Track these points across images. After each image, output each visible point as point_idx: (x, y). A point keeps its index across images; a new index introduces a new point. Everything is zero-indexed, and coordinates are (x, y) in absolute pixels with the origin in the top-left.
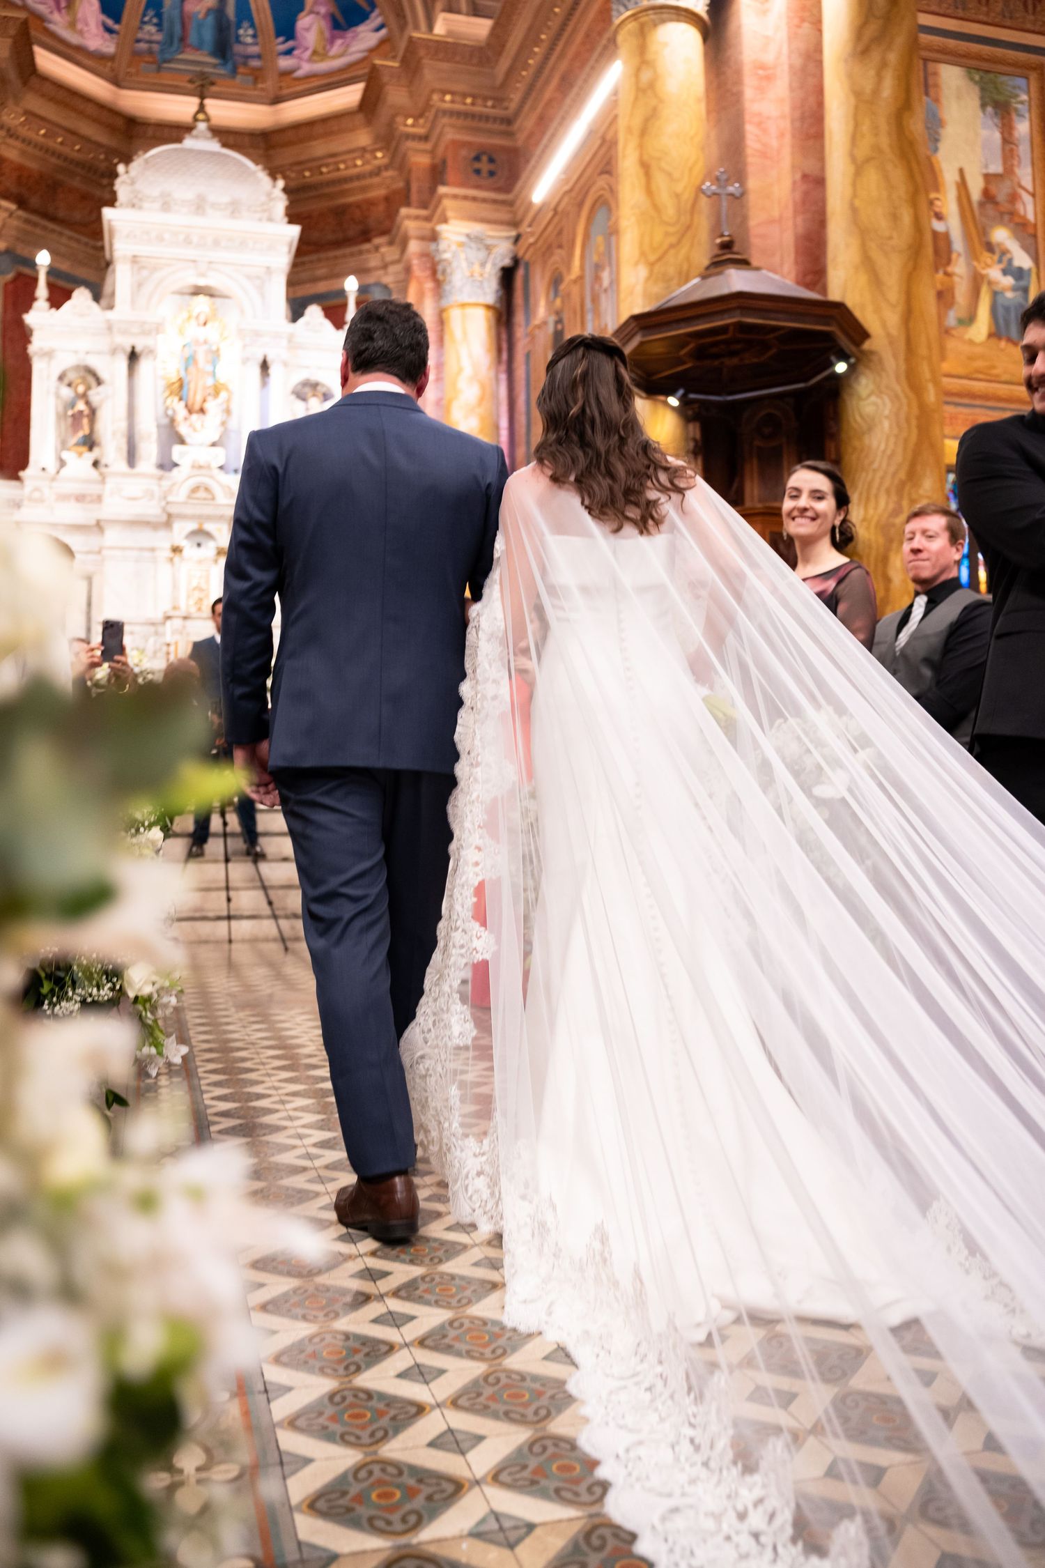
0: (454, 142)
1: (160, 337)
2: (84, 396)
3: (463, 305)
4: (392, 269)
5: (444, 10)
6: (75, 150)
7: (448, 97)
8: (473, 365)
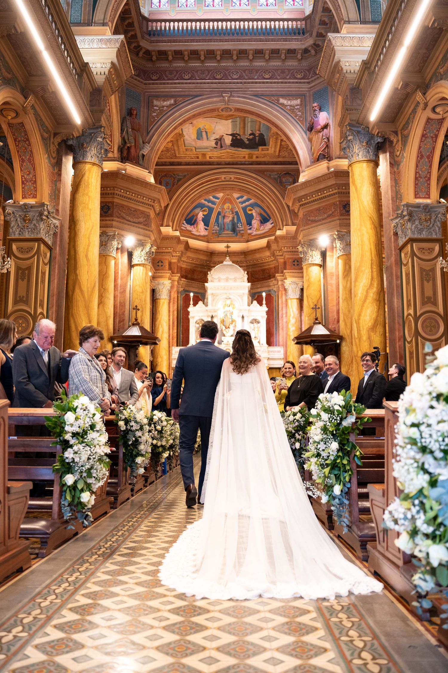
0: (288, 257)
3: (291, 299)
4: (275, 287)
5: (285, 225)
7: (286, 248)
8: (294, 314)
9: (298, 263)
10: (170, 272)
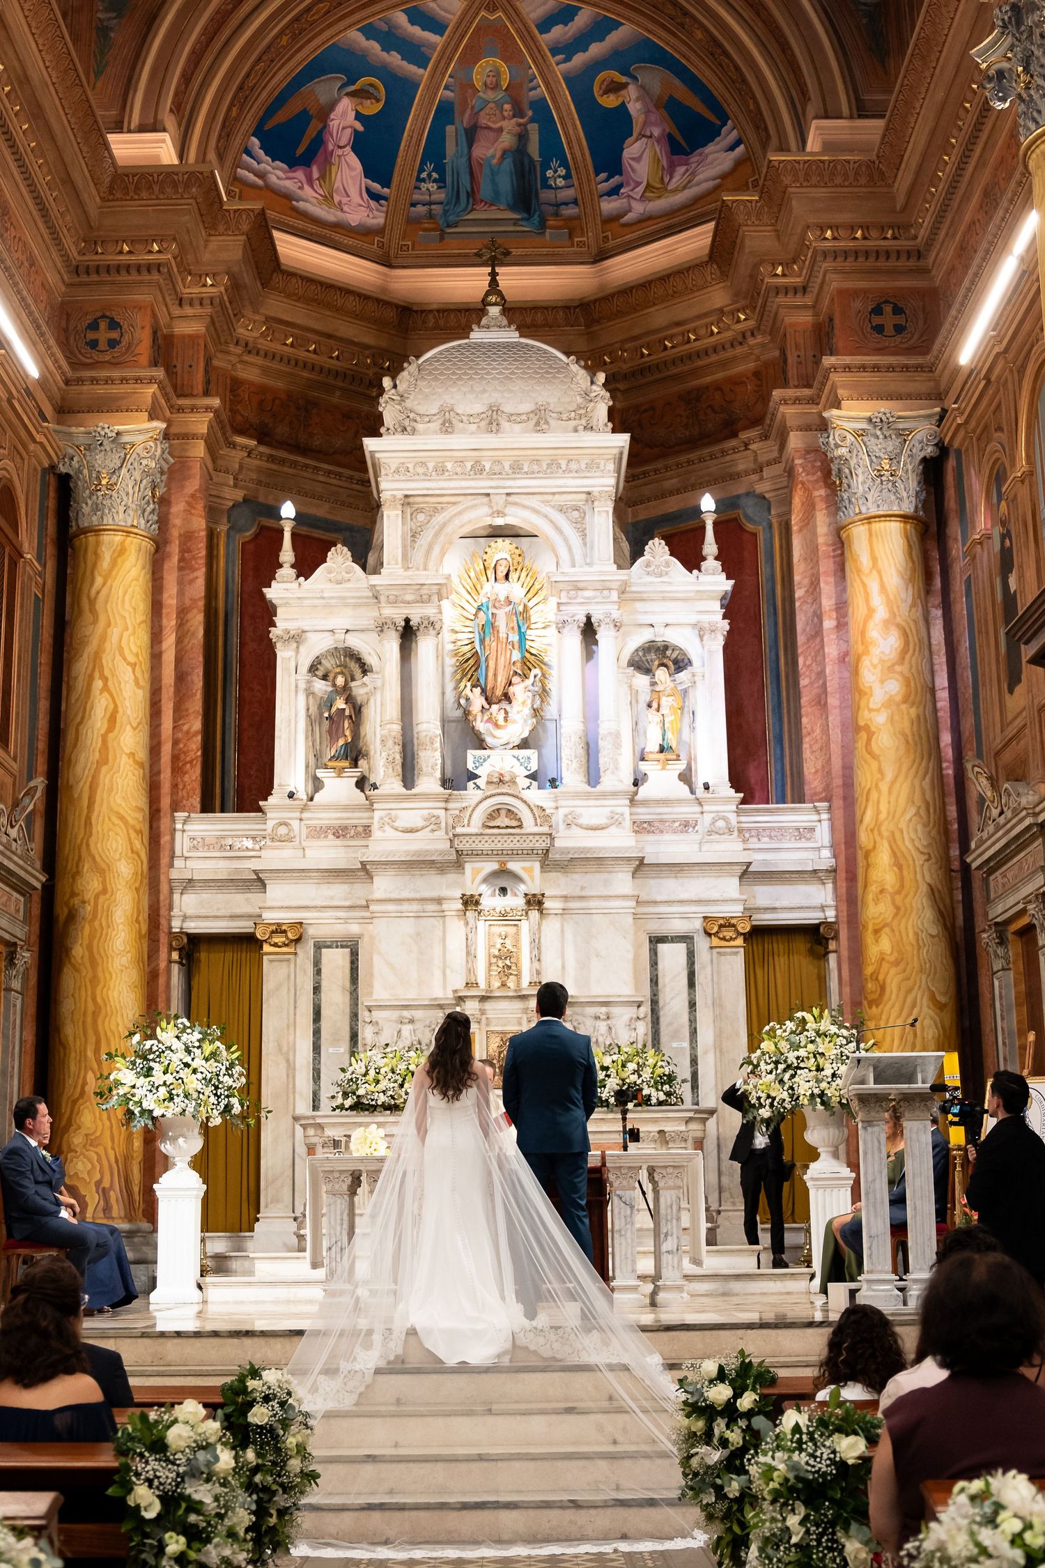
0: (841, 292)
1: (445, 603)
2: (346, 688)
3: (869, 519)
4: (767, 472)
5: (817, 117)
6: (332, 359)
7: (829, 234)
8: (889, 604)
9: (900, 320)
10: (160, 373)
